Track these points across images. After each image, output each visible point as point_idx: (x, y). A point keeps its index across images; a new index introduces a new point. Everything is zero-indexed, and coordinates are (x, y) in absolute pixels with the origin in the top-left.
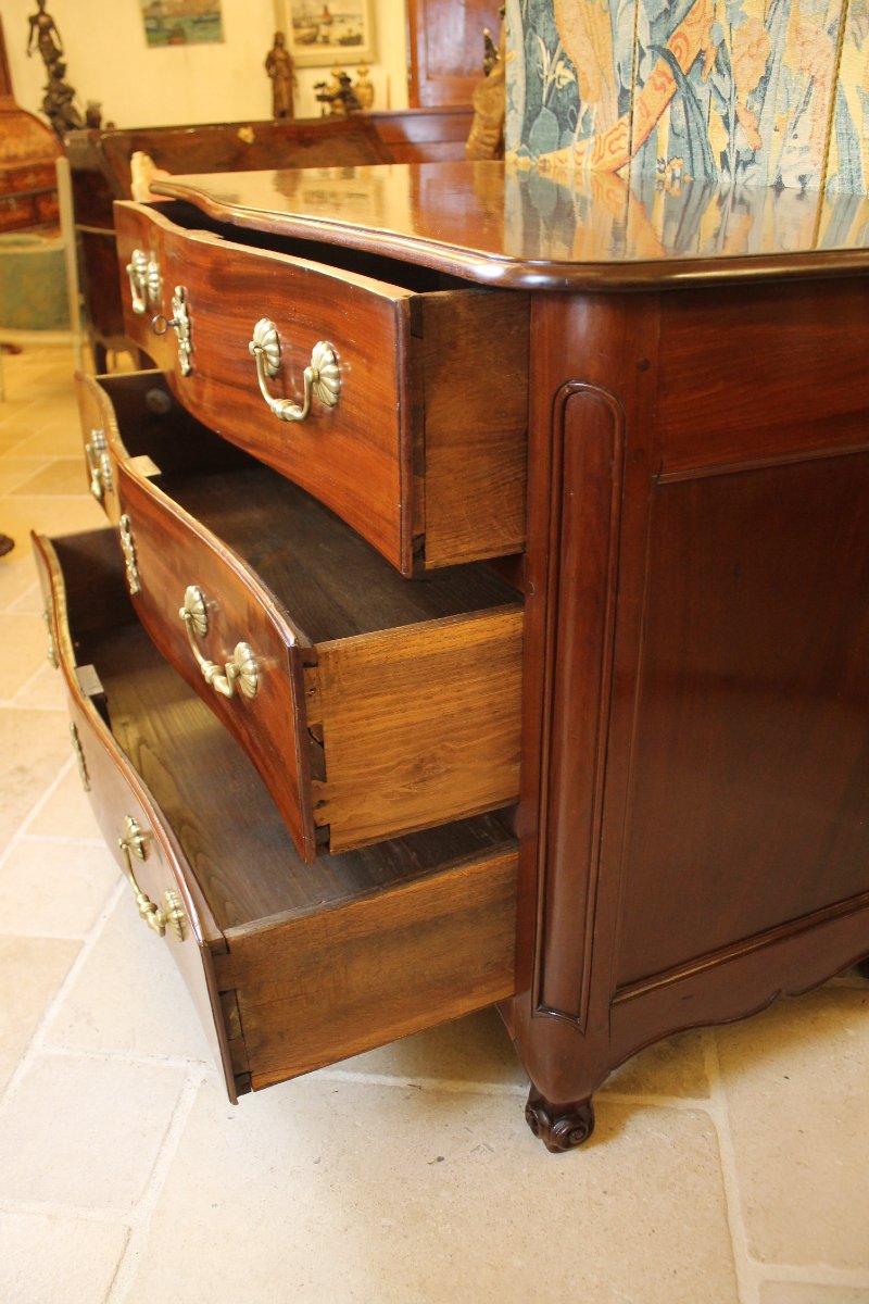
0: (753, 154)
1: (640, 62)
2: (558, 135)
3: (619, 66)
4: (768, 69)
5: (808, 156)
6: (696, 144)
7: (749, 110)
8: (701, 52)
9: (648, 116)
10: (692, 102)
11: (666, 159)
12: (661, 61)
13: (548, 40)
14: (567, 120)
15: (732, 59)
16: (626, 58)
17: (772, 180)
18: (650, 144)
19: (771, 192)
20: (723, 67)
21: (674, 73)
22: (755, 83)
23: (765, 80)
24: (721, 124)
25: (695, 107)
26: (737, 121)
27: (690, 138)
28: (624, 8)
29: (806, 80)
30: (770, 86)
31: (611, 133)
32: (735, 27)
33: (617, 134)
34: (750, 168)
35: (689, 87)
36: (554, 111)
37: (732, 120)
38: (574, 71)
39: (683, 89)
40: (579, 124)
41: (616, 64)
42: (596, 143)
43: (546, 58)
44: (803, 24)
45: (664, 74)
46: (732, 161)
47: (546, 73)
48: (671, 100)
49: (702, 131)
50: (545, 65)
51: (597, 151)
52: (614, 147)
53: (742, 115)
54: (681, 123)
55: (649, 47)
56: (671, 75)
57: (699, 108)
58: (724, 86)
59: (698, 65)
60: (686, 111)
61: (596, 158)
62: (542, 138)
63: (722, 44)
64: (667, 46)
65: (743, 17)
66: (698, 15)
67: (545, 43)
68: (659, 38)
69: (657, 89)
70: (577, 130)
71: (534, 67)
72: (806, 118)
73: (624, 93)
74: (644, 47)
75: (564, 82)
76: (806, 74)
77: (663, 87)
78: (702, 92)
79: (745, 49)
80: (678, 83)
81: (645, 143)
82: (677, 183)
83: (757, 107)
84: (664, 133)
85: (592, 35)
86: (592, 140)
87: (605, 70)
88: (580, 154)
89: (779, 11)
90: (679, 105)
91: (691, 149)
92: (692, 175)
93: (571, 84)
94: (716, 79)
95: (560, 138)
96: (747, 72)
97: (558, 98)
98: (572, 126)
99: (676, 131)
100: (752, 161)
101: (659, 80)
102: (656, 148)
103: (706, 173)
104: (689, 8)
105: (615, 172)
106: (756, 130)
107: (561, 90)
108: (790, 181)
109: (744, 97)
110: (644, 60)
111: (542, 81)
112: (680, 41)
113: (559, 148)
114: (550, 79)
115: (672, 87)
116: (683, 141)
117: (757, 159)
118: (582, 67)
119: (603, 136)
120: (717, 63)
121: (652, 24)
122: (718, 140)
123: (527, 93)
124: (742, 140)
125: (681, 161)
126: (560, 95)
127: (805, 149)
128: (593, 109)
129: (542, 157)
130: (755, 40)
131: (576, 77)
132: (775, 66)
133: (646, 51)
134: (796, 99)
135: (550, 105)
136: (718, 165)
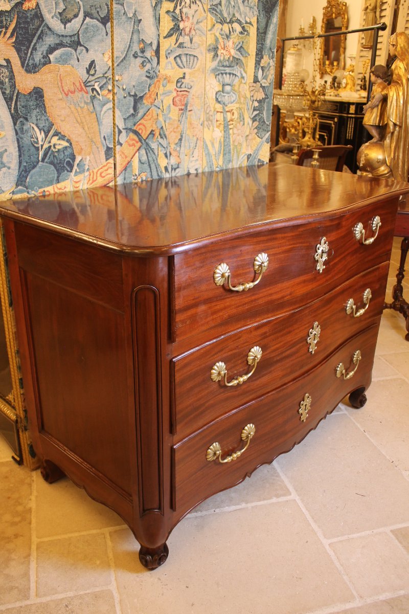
0: (178, 165)
1: (119, 135)
2: (56, 175)
3: (104, 137)
4: (182, 136)
5: (198, 162)
6: (153, 166)
7: (175, 150)
8: (152, 131)
9: (126, 157)
10: (149, 149)
11: (137, 174)
12: (132, 135)
13: (41, 126)
14: (64, 167)
15: (167, 133)
16: (109, 134)
17: (186, 172)
18: (128, 169)
19: (186, 177)
20: (163, 136)
21: (139, 139)
22: (177, 141)
23: (180, 140)
24: (164, 156)
25: (151, 151)
26: (170, 154)
27: (149, 164)
28: (105, 112)
29: (195, 139)
30: (183, 141)
31: (101, 168)
32: (167, 122)
33: (106, 168)
34: (177, 170)
35: (147, 144)
36: (52, 163)
37: (168, 154)
38: (68, 141)
39: (145, 145)
40: (75, 167)
41: (102, 136)
42: (90, 175)
43: (41, 136)
44: (193, 122)
45: (134, 140)
46: (170, 169)
47: (41, 143)
48: (138, 150)
49: (155, 160)
50: (40, 139)
51: (91, 179)
52: (103, 175)
53: (172, 152)
54: (144, 158)
55: (124, 129)
56: (137, 140)
57: (153, 151)
58: (164, 142)
59: (151, 136)
60: (147, 154)
61: (91, 182)
62: (41, 180)
63: (162, 128)
64: (134, 128)
65: (170, 119)
66: (150, 117)
67: (38, 127)
68: (129, 125)
69: (130, 145)
70: (74, 171)
71: (26, 140)
72: (196, 151)
73: (108, 149)
74: (121, 129)
75: (58, 147)
76: (195, 138)
77: (133, 145)
78: (154, 146)
79: (171, 129)
80: (142, 143)
81: (125, 169)
82: (144, 183)
83: (178, 149)
84: (136, 163)
85: (82, 123)
86: (87, 174)
87: (94, 140)
88: (76, 182)
89: (184, 117)
90: (143, 152)
91: (150, 167)
92: (152, 177)
93: (66, 148)
94: (161, 140)
95: (58, 177)
96: (173, 137)
97: (54, 156)
98: (69, 169)
99: (142, 162)
100: (178, 167)
101: (131, 143)
102: (132, 171)
103: (158, 175)
104: (145, 114)
105: (105, 186)
106: (179, 157)
107: (56, 152)
108: (193, 172)
109: (173, 146)
110: (121, 135)
111: (37, 149)
112: (141, 127)
113: (58, 182)
114: (46, 146)
115: (139, 144)
116: (146, 166)
117: (180, 166)
118: (74, 139)
119: (95, 171)
120: (160, 134)
121: (125, 119)
122: (163, 162)
123: (20, 156)
124: (173, 161)
125: (145, 173)
126: (56, 154)
127: (197, 160)
128: (86, 159)
129: (42, 190)
130: (176, 127)
131: (71, 144)
132: (184, 135)
133: (122, 130)
134: (193, 145)
135: (46, 160)
136: (164, 171)
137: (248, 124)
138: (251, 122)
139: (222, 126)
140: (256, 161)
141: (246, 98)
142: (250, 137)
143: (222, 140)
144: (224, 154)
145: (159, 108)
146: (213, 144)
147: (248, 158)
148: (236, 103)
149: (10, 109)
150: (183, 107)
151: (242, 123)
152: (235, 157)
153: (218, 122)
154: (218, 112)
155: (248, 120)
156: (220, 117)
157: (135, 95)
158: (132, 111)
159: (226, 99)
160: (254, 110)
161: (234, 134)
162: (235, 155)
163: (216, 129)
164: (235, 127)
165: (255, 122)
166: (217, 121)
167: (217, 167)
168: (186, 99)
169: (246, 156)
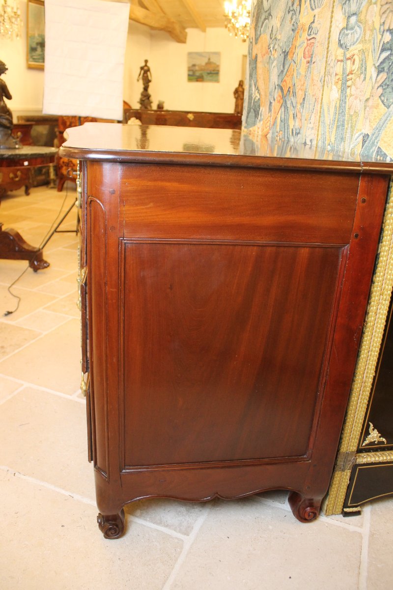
0: (300, 130)
3: (270, 93)
4: (305, 95)
5: (313, 131)
6: (286, 125)
7: (299, 112)
8: (289, 88)
9: (275, 113)
10: (286, 108)
11: (278, 131)
12: (280, 91)
13: (255, 82)
14: (257, 114)
15: (297, 91)
16: (272, 90)
17: (304, 141)
18: (275, 124)
19: (303, 146)
20: (294, 94)
22: (302, 100)
23: (304, 99)
24: (293, 117)
25: (286, 110)
26: (296, 116)
27: (285, 123)
28: (272, 70)
30: (305, 102)
31: (266, 120)
32: (298, 78)
34: (299, 135)
35: (286, 102)
36: (254, 110)
37: (295, 116)
38: (260, 94)
39: (284, 103)
43: (254, 89)
44: (314, 77)
45: (280, 96)
46: (294, 134)
47: (253, 95)
48: (281, 107)
49: (288, 120)
51: (263, 127)
52: (266, 126)
53: (298, 114)
54: (283, 116)
55: (277, 85)
56: (282, 97)
57: (288, 110)
58: (294, 101)
59: (288, 93)
60: (284, 112)
61: (262, 130)
62: (250, 121)
63: (294, 85)
64: (281, 85)
65: (300, 74)
66: (289, 73)
68: (280, 82)
70: (259, 119)
71: (251, 92)
72: (313, 116)
73: (271, 103)
75: (257, 98)
76: (314, 97)
77: (279, 101)
78: (289, 103)
79: (300, 86)
81: (274, 124)
83: (302, 110)
84: (279, 121)
85: (265, 80)
86: (262, 123)
87: (267, 94)
88: (259, 128)
89: (309, 72)
90: (283, 109)
91: (285, 127)
92: (284, 138)
93: (259, 99)
94: (292, 98)
95: (255, 121)
96: (300, 94)
98: (258, 117)
99: (282, 120)
100: (299, 133)
101: (279, 99)
102: (276, 127)
103: (288, 138)
104: (288, 70)
105: (266, 136)
106: (301, 120)
107: (256, 102)
108: (308, 142)
109: (299, 106)
110: (276, 90)
111: (252, 98)
112: (285, 83)
113: (254, 126)
115: (282, 101)
116: (283, 124)
117: (301, 132)
118: (262, 93)
119: (264, 121)
120: (293, 92)
121: (278, 76)
122: (291, 123)
123: (248, 102)
124: (297, 124)
125: (282, 132)
126: (256, 104)
127: (312, 128)
128: (263, 110)
129: (250, 129)
130: (303, 83)
132: (307, 94)
133: (277, 87)
134: (311, 107)
135: (253, 107)
136: (291, 134)
137: (371, 78)
138: (374, 75)
139: (340, 82)
140: (375, 149)
141: (373, 30)
142: (370, 103)
143: (338, 105)
144: (338, 127)
145: (295, 63)
146: (329, 109)
147: (364, 142)
148: (360, 43)
150: (309, 59)
151: (362, 76)
152: (348, 135)
153: (337, 77)
154: (338, 61)
155: (372, 71)
156: (339, 68)
157: (284, 52)
158: (282, 68)
159: (348, 39)
160: (383, 50)
161: (351, 95)
162: (349, 131)
163: (334, 87)
164: (353, 83)
165: (381, 75)
166: (336, 74)
167: (329, 145)
168: (312, 48)
169: (361, 137)
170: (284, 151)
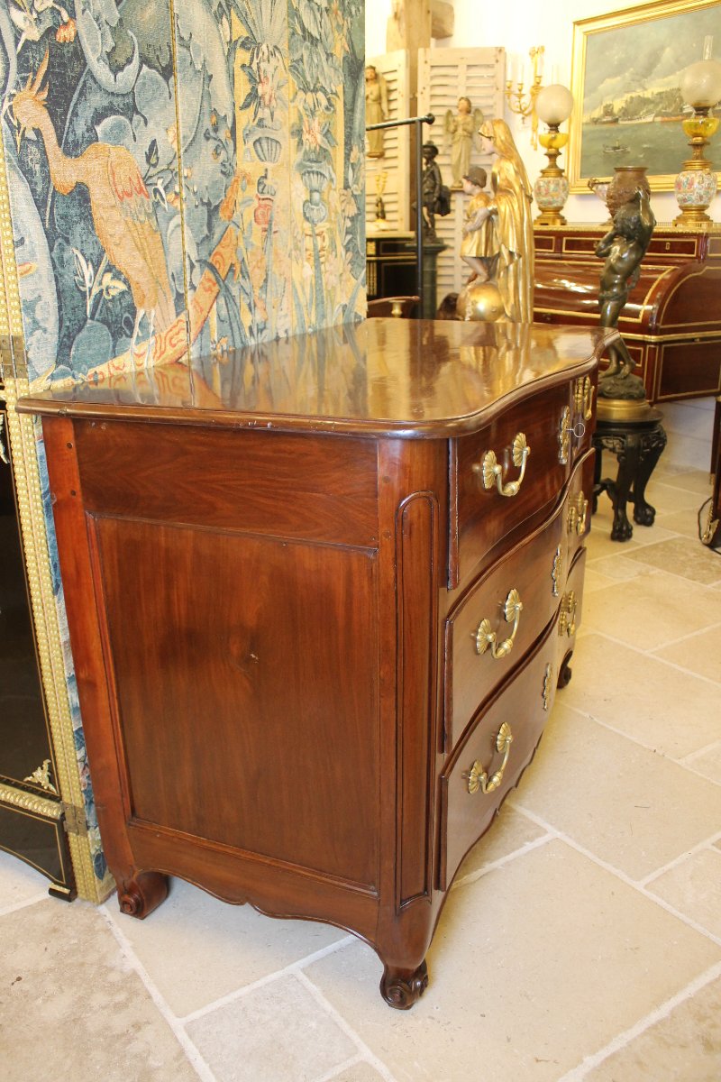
0: (265, 324)
1: (191, 272)
2: (111, 343)
3: (173, 275)
4: (267, 275)
5: (287, 319)
6: (234, 325)
7: (260, 298)
8: (232, 265)
9: (202, 311)
10: (230, 298)
11: (216, 340)
12: (207, 270)
13: (88, 253)
14: (121, 328)
15: (249, 269)
16: (179, 269)
17: (274, 336)
18: (205, 331)
19: (275, 343)
20: (245, 274)
21: (217, 279)
22: (262, 282)
23: (266, 281)
24: (247, 310)
25: (231, 301)
26: (255, 306)
27: (230, 322)
28: (173, 231)
29: (283, 280)
30: (269, 284)
31: (171, 330)
32: (249, 250)
33: (175, 330)
34: (264, 332)
35: (227, 289)
36: (104, 321)
37: (253, 305)
38: (125, 281)
39: (224, 289)
40: (137, 329)
41: (170, 274)
42: (156, 342)
43: (88, 271)
44: (279, 251)
45: (209, 280)
46: (255, 332)
47: (88, 284)
48: (216, 297)
49: (237, 315)
50: (87, 278)
51: (158, 349)
52: (174, 341)
53: (257, 302)
54: (224, 312)
55: (197, 261)
56: (214, 281)
57: (234, 300)
58: (246, 285)
59: (231, 273)
60: (227, 304)
61: (158, 355)
62: (90, 352)
63: (243, 260)
64: (210, 260)
65: (252, 245)
66: (228, 241)
67: (83, 255)
68: (204, 255)
69: (206, 291)
70: (135, 336)
71: (68, 280)
72: (285, 300)
73: (180, 296)
74: (194, 261)
75: (113, 292)
76: (282, 277)
77: (210, 289)
78: (235, 291)
79: (254, 263)
80: (220, 285)
81: (201, 332)
82: (226, 354)
83: (264, 296)
84: (214, 321)
85: (143, 249)
86: (152, 340)
87: (160, 279)
88: (139, 356)
89: (269, 243)
90: (222, 301)
91: (232, 328)
92: (234, 346)
93: (123, 293)
94: (241, 280)
95: (114, 347)
96: (257, 276)
97: (108, 309)
98: (128, 332)
99: (222, 318)
100: (265, 328)
101: (208, 285)
102: (209, 334)
103: (242, 342)
104: (222, 236)
105: (177, 362)
106: (265, 309)
107: (110, 300)
108: (282, 335)
109: (257, 291)
110: (194, 271)
111: (83, 295)
112: (218, 257)
113: (115, 357)
114: (95, 291)
115: (216, 288)
116: (226, 324)
117: (268, 326)
118: (135, 277)
119: (163, 335)
120: (241, 272)
121: (198, 244)
122: (247, 319)
123: (60, 308)
124: (259, 317)
125: (226, 338)
126: (110, 305)
127: (286, 315)
128: (150, 313)
129: (91, 372)
130: (259, 258)
131: (129, 287)
132: (270, 273)
133: (196, 264)
134: (280, 290)
135: (97, 316)
136: (248, 335)
137: (341, 255)
138: (344, 253)
139: (313, 258)
140: (352, 315)
141: (336, 213)
142: (344, 278)
143: (313, 282)
144: (317, 305)
145: (238, 227)
146: (303, 288)
147: (344, 311)
148: (327, 221)
149: (43, 220)
150: (267, 226)
151: (334, 253)
152: (329, 311)
153: (308, 253)
154: (307, 235)
155: (341, 250)
156: (308, 242)
157: (209, 204)
158: (206, 232)
159: (314, 215)
160: (347, 233)
161: (326, 272)
162: (329, 306)
163: (306, 263)
164: (327, 260)
165: (348, 254)
166: (307, 250)
167: (310, 327)
168: (270, 212)
169: (341, 309)
170: (238, 367)
